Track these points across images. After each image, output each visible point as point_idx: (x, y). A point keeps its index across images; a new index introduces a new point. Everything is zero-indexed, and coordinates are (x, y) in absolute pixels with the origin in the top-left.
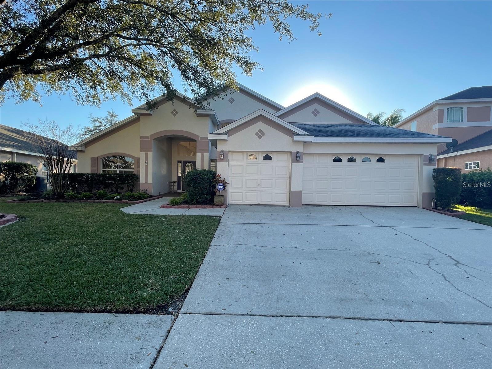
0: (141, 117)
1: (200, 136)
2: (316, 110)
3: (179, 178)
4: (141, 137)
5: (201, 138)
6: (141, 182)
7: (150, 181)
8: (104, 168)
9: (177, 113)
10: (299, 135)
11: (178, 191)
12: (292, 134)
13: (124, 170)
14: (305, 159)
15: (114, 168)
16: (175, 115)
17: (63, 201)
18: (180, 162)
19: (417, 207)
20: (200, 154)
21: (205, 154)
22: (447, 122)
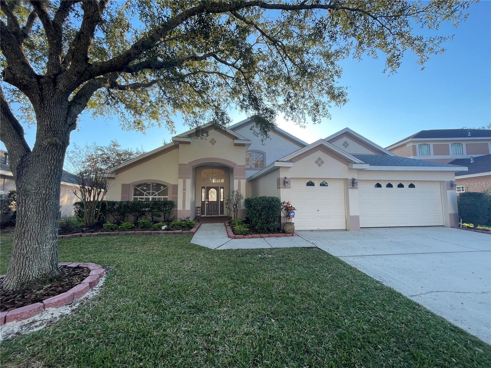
0: (180, 145)
1: (237, 164)
2: (346, 142)
3: (203, 203)
4: (180, 165)
5: (239, 166)
6: (178, 209)
7: (188, 207)
8: (134, 195)
9: (215, 142)
10: (355, 163)
11: (202, 216)
12: (347, 162)
13: (157, 197)
14: (359, 185)
15: (146, 195)
16: (213, 144)
17: (106, 234)
18: (204, 188)
19: (443, 226)
20: (238, 181)
21: (242, 181)
22: (420, 155)
